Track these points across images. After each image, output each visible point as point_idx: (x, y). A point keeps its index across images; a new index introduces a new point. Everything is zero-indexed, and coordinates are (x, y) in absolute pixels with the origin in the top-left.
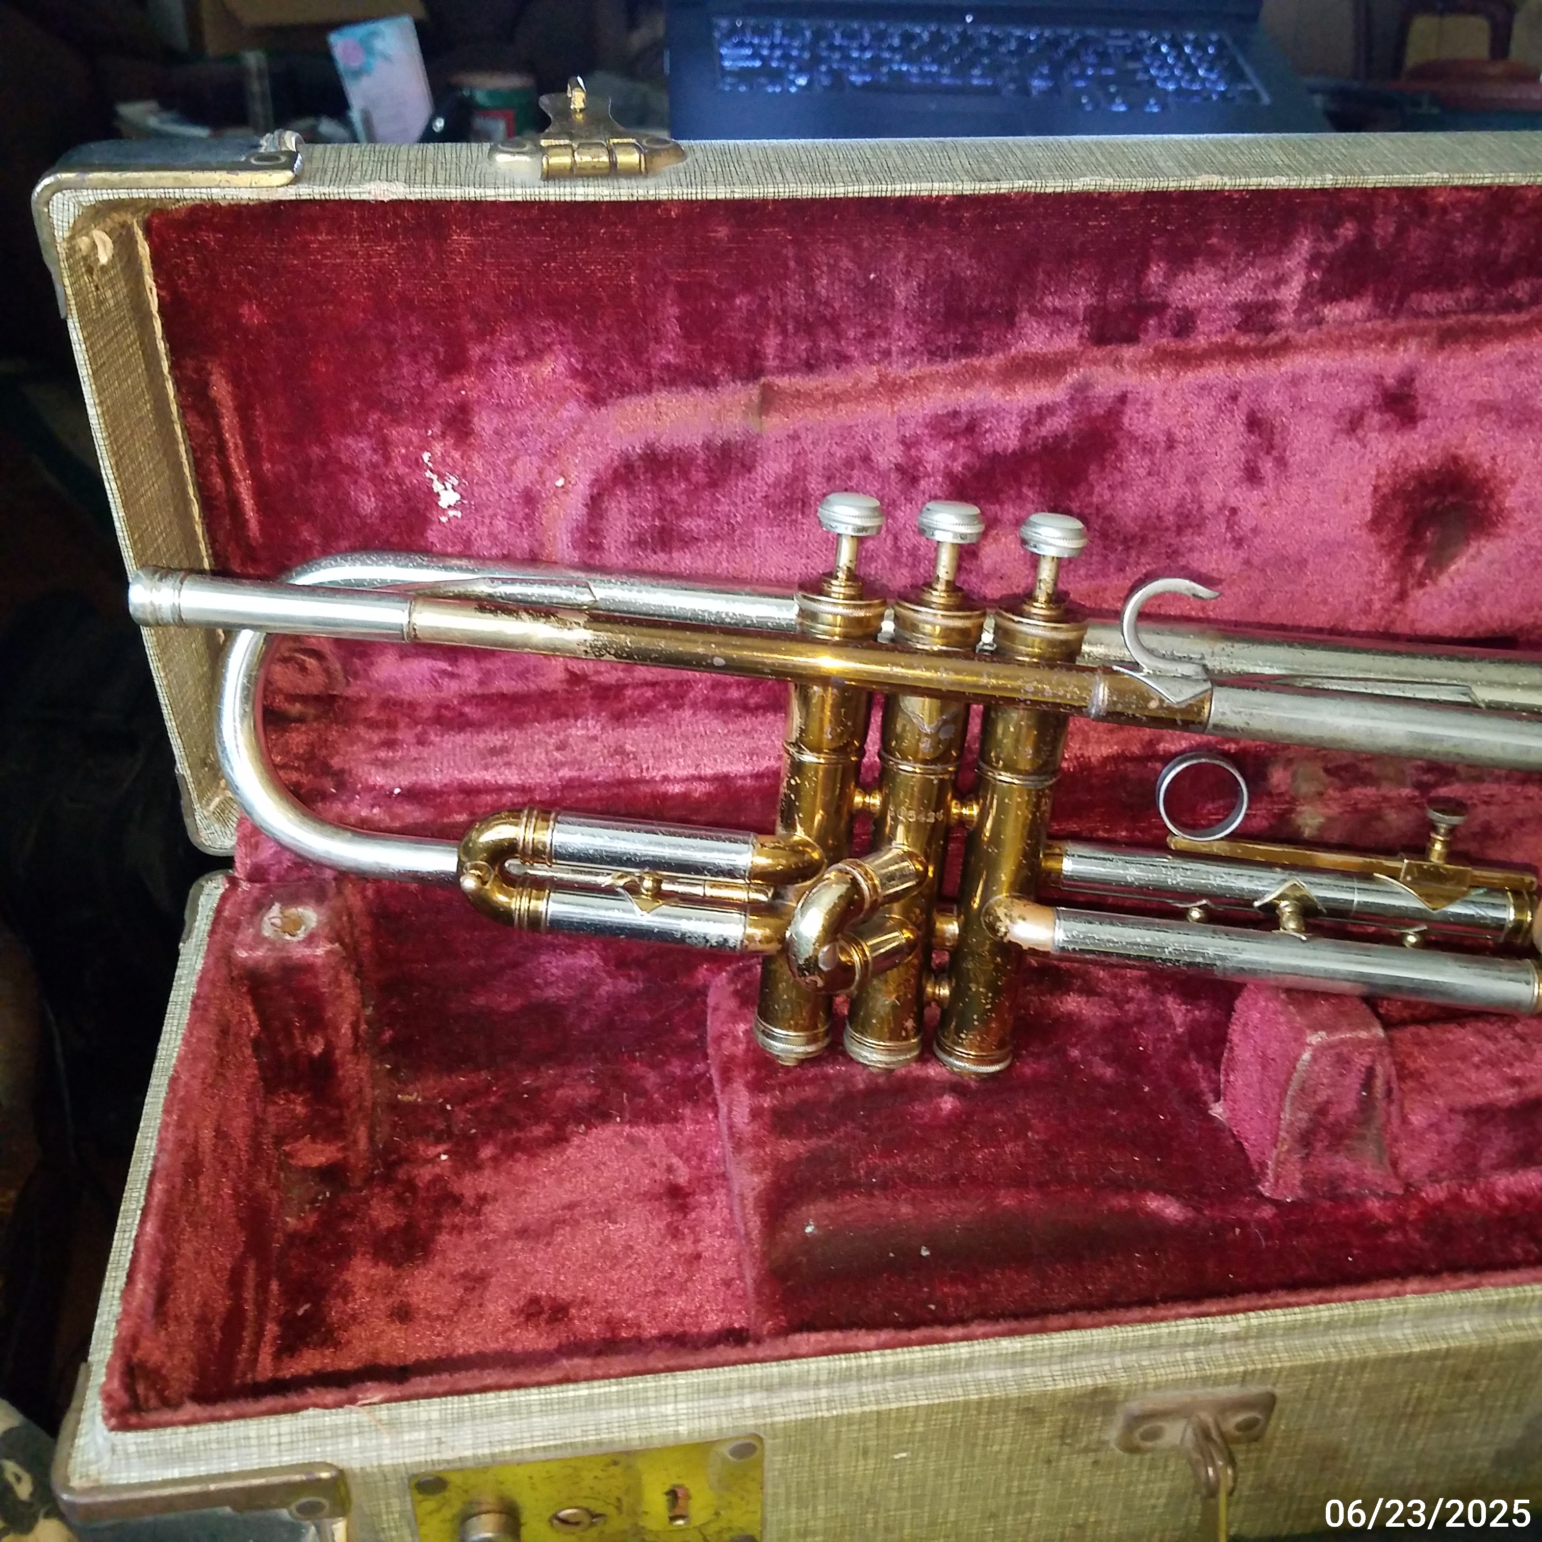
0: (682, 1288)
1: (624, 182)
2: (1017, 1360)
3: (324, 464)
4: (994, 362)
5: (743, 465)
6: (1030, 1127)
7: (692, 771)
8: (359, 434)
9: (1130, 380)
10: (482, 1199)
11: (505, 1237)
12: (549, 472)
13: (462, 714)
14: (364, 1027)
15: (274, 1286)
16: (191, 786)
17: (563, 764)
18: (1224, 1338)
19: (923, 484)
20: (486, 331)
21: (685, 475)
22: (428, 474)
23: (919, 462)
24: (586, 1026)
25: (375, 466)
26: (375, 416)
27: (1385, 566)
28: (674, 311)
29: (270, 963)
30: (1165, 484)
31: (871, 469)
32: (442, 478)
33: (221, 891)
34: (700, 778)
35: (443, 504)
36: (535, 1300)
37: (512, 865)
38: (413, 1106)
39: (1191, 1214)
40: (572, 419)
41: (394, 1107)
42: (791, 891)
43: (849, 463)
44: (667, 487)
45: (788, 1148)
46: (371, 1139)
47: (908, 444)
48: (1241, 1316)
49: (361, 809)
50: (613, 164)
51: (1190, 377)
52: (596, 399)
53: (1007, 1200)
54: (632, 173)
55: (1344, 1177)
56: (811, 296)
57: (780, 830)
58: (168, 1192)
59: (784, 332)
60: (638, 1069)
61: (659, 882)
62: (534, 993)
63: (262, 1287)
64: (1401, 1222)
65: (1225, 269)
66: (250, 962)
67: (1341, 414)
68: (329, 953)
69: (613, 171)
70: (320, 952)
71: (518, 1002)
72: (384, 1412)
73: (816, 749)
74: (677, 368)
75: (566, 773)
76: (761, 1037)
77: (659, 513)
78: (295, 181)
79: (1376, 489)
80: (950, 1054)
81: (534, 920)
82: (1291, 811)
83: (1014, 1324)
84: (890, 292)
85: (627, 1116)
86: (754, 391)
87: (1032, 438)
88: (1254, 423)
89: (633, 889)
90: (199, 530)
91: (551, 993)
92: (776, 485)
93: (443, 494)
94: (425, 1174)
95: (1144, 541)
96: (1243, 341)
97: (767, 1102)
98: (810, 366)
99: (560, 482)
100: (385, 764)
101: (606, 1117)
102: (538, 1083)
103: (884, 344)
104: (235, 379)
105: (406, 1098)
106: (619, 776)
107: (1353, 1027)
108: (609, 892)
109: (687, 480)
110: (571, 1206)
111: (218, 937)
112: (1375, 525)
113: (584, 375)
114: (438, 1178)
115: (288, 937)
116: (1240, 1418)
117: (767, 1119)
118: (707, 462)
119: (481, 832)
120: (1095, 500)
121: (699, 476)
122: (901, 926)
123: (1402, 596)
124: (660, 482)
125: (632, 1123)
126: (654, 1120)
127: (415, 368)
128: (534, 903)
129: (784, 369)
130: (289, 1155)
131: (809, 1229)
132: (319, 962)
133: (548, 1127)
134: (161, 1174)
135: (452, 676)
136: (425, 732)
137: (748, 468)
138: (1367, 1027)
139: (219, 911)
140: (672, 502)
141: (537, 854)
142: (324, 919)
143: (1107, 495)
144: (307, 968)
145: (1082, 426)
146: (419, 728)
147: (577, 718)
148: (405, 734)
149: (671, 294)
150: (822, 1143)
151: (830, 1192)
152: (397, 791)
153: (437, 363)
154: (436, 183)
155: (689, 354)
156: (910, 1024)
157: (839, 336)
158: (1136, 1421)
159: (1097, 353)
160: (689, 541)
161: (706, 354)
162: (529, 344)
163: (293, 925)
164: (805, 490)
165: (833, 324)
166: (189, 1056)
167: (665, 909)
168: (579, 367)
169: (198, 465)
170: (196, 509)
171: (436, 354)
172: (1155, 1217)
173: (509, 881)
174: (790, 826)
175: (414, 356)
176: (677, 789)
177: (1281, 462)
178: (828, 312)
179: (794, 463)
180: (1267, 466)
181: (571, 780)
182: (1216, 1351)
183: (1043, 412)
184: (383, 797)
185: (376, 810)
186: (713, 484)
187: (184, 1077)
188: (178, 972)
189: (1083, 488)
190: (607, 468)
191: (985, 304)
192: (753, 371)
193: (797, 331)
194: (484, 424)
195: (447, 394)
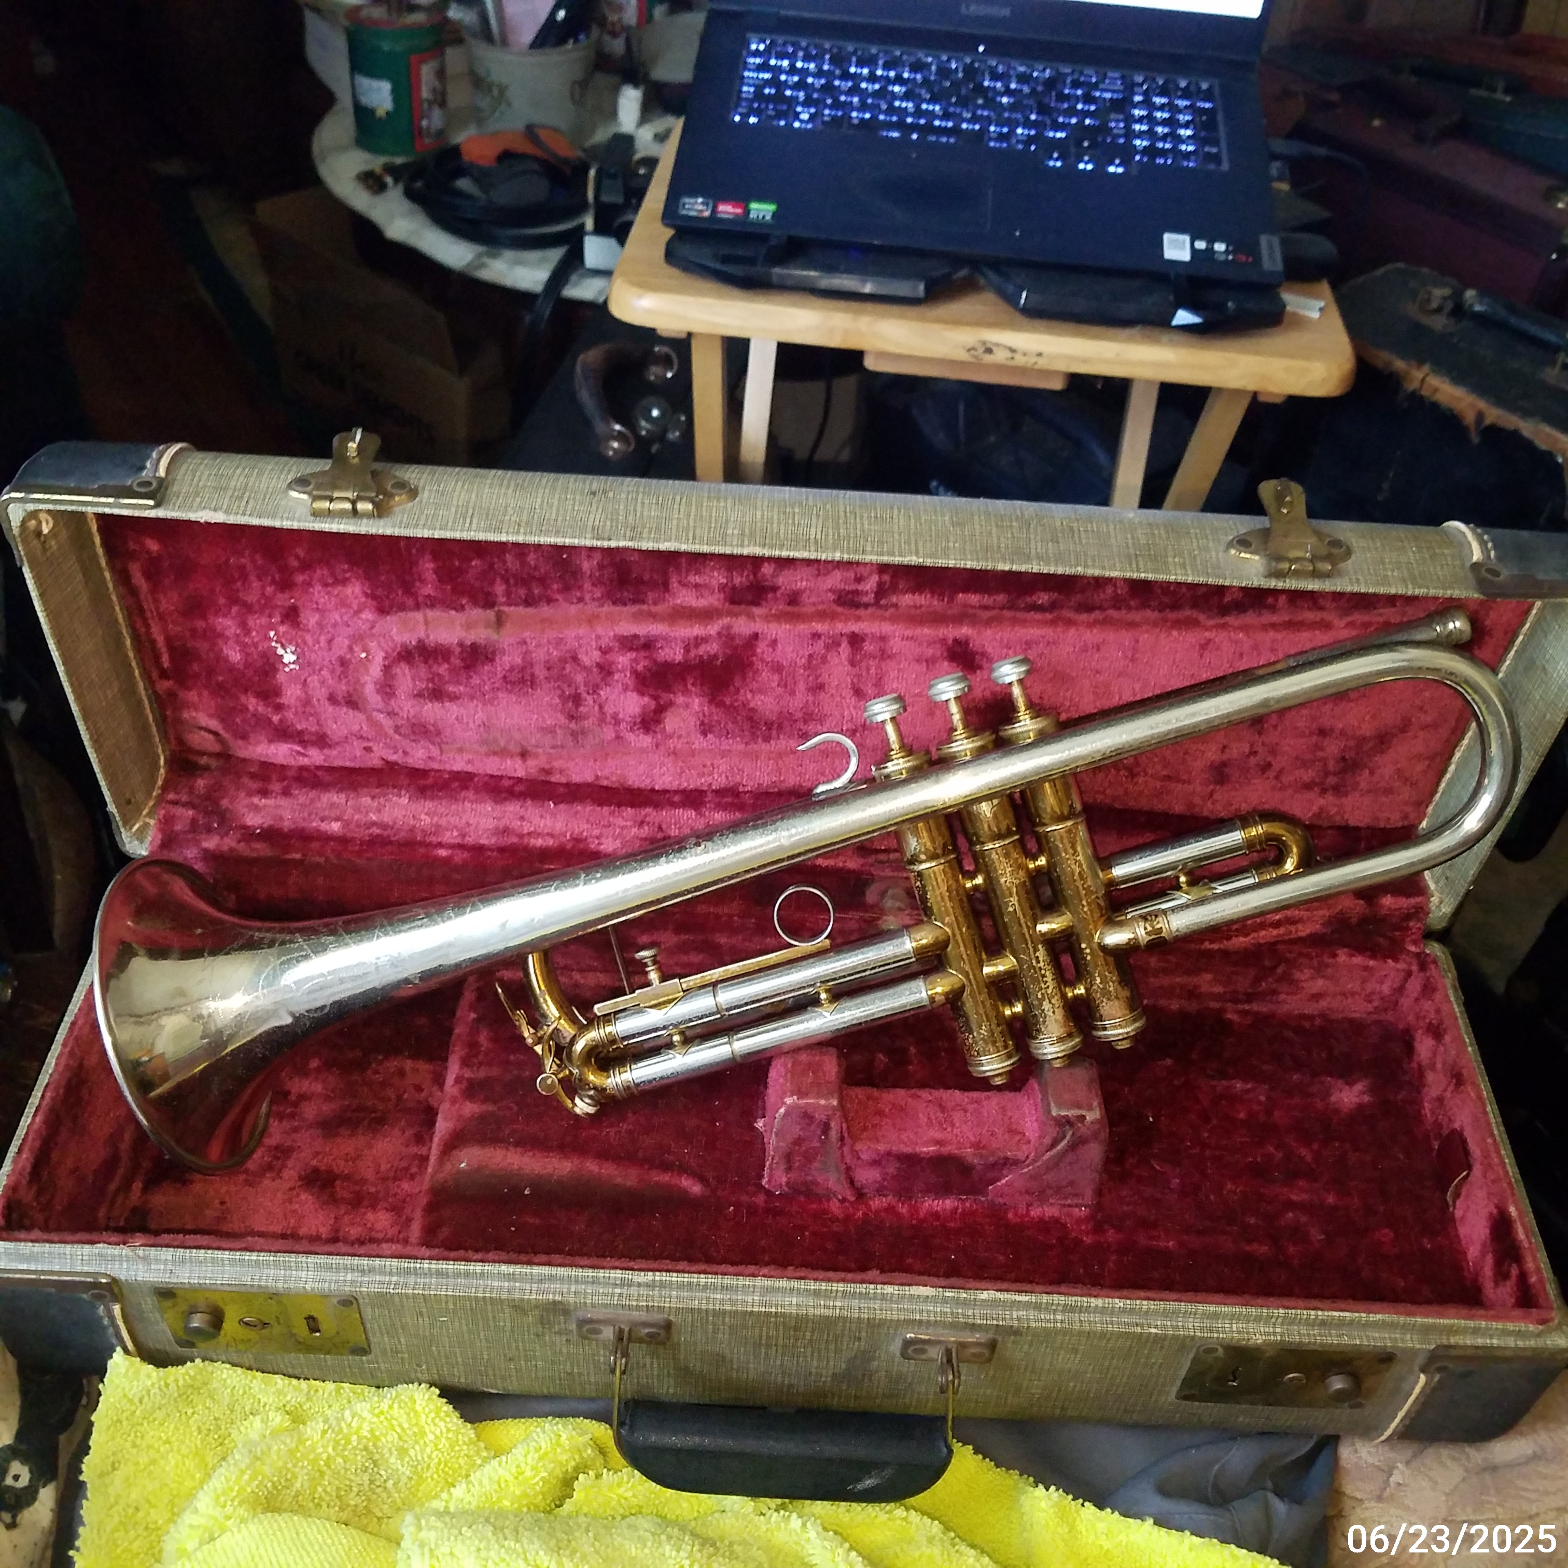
1: (365, 521)
2: (511, 1277)
3: (205, 631)
4: (658, 610)
5: (487, 658)
7: (459, 840)
8: (226, 617)
9: (758, 626)
10: (302, 1097)
12: (356, 649)
13: (316, 776)
16: (118, 819)
17: (374, 824)
18: (639, 1285)
19: (616, 677)
20: (306, 566)
21: (447, 661)
22: (273, 644)
23: (611, 664)
25: (238, 636)
26: (235, 609)
28: (431, 565)
30: (792, 693)
31: (579, 665)
32: (284, 646)
34: (461, 847)
35: (286, 660)
39: (707, 1193)
40: (368, 621)
43: (562, 660)
44: (435, 667)
47: (605, 651)
48: (650, 1274)
49: (231, 841)
50: (355, 511)
51: (804, 628)
52: (382, 611)
53: (591, 1167)
54: (369, 516)
55: (816, 1184)
59: (507, 581)
67: (919, 659)
69: (355, 514)
72: (141, 1252)
74: (435, 598)
77: (431, 680)
82: (879, 919)
83: (511, 1257)
84: (577, 567)
85: (412, 1053)
86: (490, 614)
87: (692, 655)
90: (131, 654)
92: (512, 669)
93: (286, 656)
95: (780, 727)
96: (840, 610)
97: (468, 1074)
98: (529, 602)
99: (363, 655)
100: (256, 808)
101: (398, 1052)
103: (578, 594)
104: (147, 575)
107: (819, 1096)
109: (448, 663)
113: (373, 597)
116: (647, 1331)
118: (461, 653)
121: (456, 662)
124: (431, 661)
127: (260, 584)
129: (510, 603)
131: (462, 1165)
135: (305, 755)
136: (289, 787)
137: (490, 659)
138: (830, 1094)
140: (438, 674)
143: (749, 696)
145: (728, 651)
146: (285, 783)
147: (394, 787)
148: (276, 787)
149: (428, 557)
150: (490, 1109)
151: (484, 1142)
152: (258, 831)
153: (274, 582)
155: (443, 591)
157: (546, 587)
158: (582, 1323)
159: (736, 608)
160: (454, 698)
161: (454, 590)
162: (335, 577)
164: (533, 675)
165: (543, 581)
168: (369, 591)
169: (128, 618)
170: (128, 642)
171: (274, 577)
172: (682, 1192)
175: (259, 578)
176: (443, 853)
178: (537, 574)
179: (523, 658)
182: (634, 1291)
183: (699, 641)
184: (248, 834)
185: (242, 844)
186: (467, 667)
189: (731, 690)
190: (394, 650)
191: (646, 577)
192: (488, 602)
193: (516, 584)
194: (310, 619)
195: (284, 600)
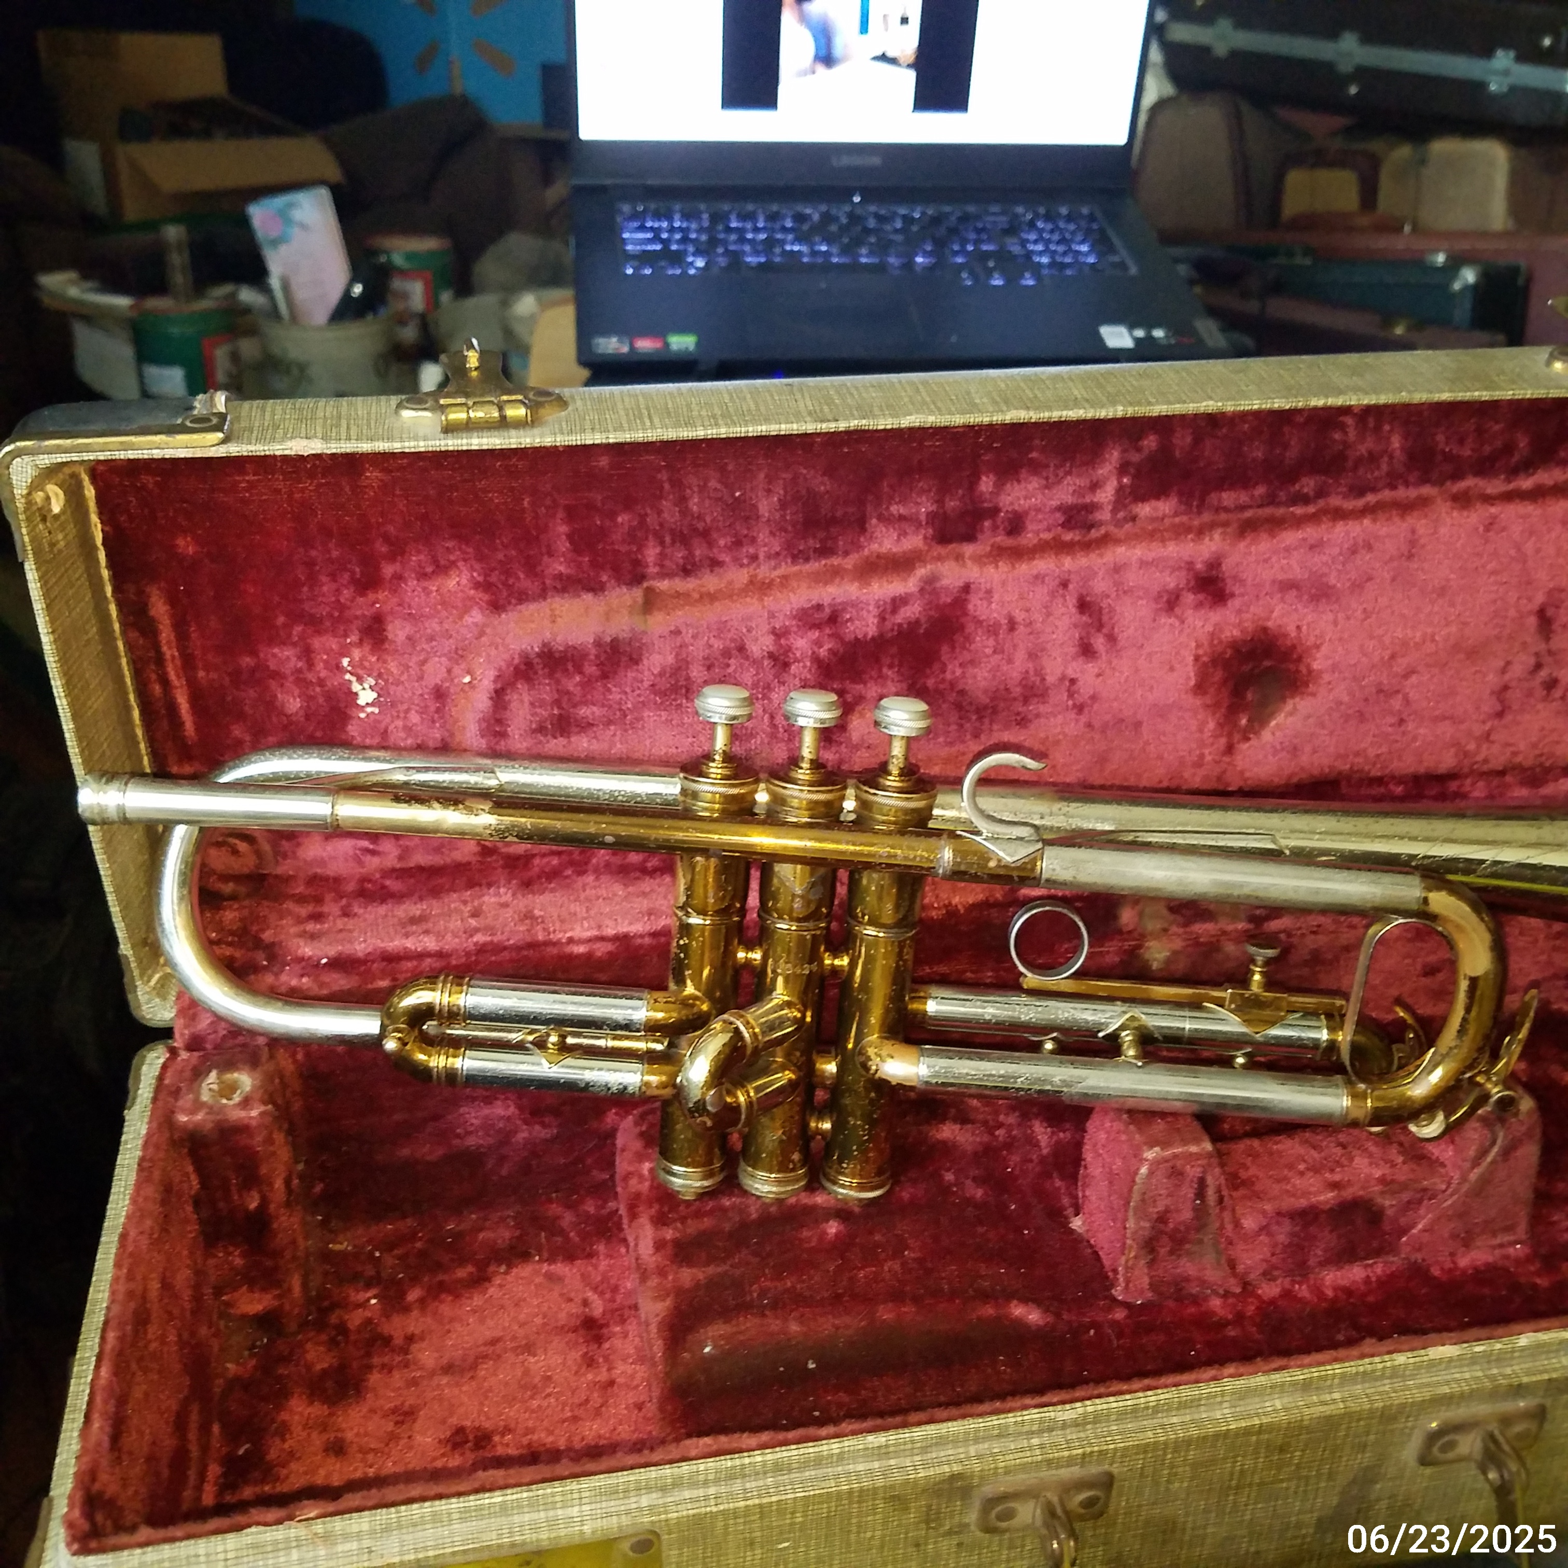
0: (598, 1413)
1: (513, 432)
2: (882, 1452)
3: (253, 671)
4: (849, 562)
5: (631, 659)
6: (907, 1247)
7: (595, 933)
8: (284, 644)
9: (972, 573)
10: (410, 1339)
11: (433, 1374)
12: (456, 670)
13: (383, 887)
14: (296, 1182)
15: (216, 1429)
16: (133, 965)
17: (477, 930)
18: (1065, 1425)
19: (793, 668)
20: (398, 551)
21: (579, 670)
22: (348, 676)
23: (789, 649)
24: (504, 1172)
25: (299, 671)
26: (298, 629)
27: (1211, 725)
28: (563, 529)
29: (209, 1126)
30: (1010, 661)
31: (747, 658)
32: (360, 680)
33: (162, 1061)
34: (602, 939)
35: (361, 701)
36: (460, 1430)
37: (430, 1026)
38: (343, 1254)
39: (1050, 1319)
40: (476, 625)
41: (327, 1256)
42: (684, 1040)
43: (726, 653)
44: (564, 681)
45: (687, 1276)
46: (305, 1285)
47: (778, 634)
48: (1078, 1405)
49: (290, 979)
50: (503, 418)
51: (1024, 569)
52: (497, 607)
53: (886, 1314)
54: (520, 424)
55: (1187, 1279)
56: (685, 512)
57: (672, 986)
58: (121, 1339)
59: (662, 543)
60: (555, 1209)
61: (563, 1037)
62: (456, 1142)
63: (205, 1428)
64: (1240, 1318)
65: (1047, 478)
66: (191, 1126)
67: (1159, 596)
68: (262, 1114)
69: (503, 423)
70: (254, 1113)
71: (440, 1152)
72: (318, 1527)
73: (702, 912)
74: (569, 577)
75: (480, 938)
76: (662, 1175)
78: (224, 442)
79: (1197, 658)
80: (835, 1183)
81: (451, 1075)
83: (879, 1421)
84: (755, 507)
85: (545, 1255)
86: (637, 594)
87: (888, 625)
88: (1083, 605)
89: (541, 1045)
90: (139, 732)
91: (471, 1141)
92: (662, 674)
93: (361, 693)
94: (355, 1319)
95: (995, 711)
96: (1068, 536)
97: (669, 1234)
98: (687, 570)
99: (467, 679)
100: (313, 937)
101: (525, 1256)
102: (462, 1227)
103: (752, 550)
104: (173, 600)
105: (338, 1247)
106: (529, 939)
107: (1185, 1142)
108: (519, 1047)
109: (581, 673)
110: (494, 1342)
111: (160, 1103)
112: (1200, 688)
113: (485, 586)
114: (369, 1321)
115: (224, 1101)
116: (1082, 1496)
117: (669, 1250)
118: (597, 657)
119: (401, 999)
120: (948, 676)
121: (591, 669)
122: (783, 1068)
123: (1230, 749)
124: (558, 675)
125: (551, 1260)
126: (570, 1258)
127: (334, 586)
128: (450, 1060)
129: (664, 574)
130: (228, 1304)
131: (707, 1350)
132: (254, 1123)
133: (470, 1269)
134: (113, 1324)
135: (373, 853)
136: (349, 905)
137: (635, 660)
138: (1197, 1141)
139: (160, 1078)
140: (568, 693)
141: (453, 1016)
142: (257, 1082)
143: (958, 672)
144: (242, 1129)
145: (932, 613)
146: (344, 901)
147: (489, 885)
148: (331, 908)
149: (561, 514)
150: (719, 1270)
151: (726, 1314)
152: (324, 961)
153: (354, 581)
154: (349, 439)
155: (579, 565)
156: (796, 1156)
157: (710, 544)
158: (992, 1502)
159: (941, 551)
160: (586, 726)
161: (594, 564)
162: (436, 562)
163: (228, 1090)
164: (688, 678)
165: (706, 535)
166: (136, 1215)
167: (570, 1061)
168: (481, 579)
169: (138, 674)
170: (136, 714)
171: (353, 573)
172: (1019, 1323)
173: (430, 1042)
174: (681, 982)
175: (333, 577)
176: (581, 949)
177: (1112, 639)
178: (700, 526)
179: (677, 655)
180: (1099, 642)
181: (485, 944)
182: (1058, 1437)
183: (897, 603)
184: (311, 967)
185: (304, 980)
186: (605, 676)
187: (133, 1233)
188: (124, 1138)
189: (936, 666)
190: (508, 666)
191: (839, 514)
192: (636, 577)
193: (673, 542)
194: (397, 631)
195: (363, 607)
